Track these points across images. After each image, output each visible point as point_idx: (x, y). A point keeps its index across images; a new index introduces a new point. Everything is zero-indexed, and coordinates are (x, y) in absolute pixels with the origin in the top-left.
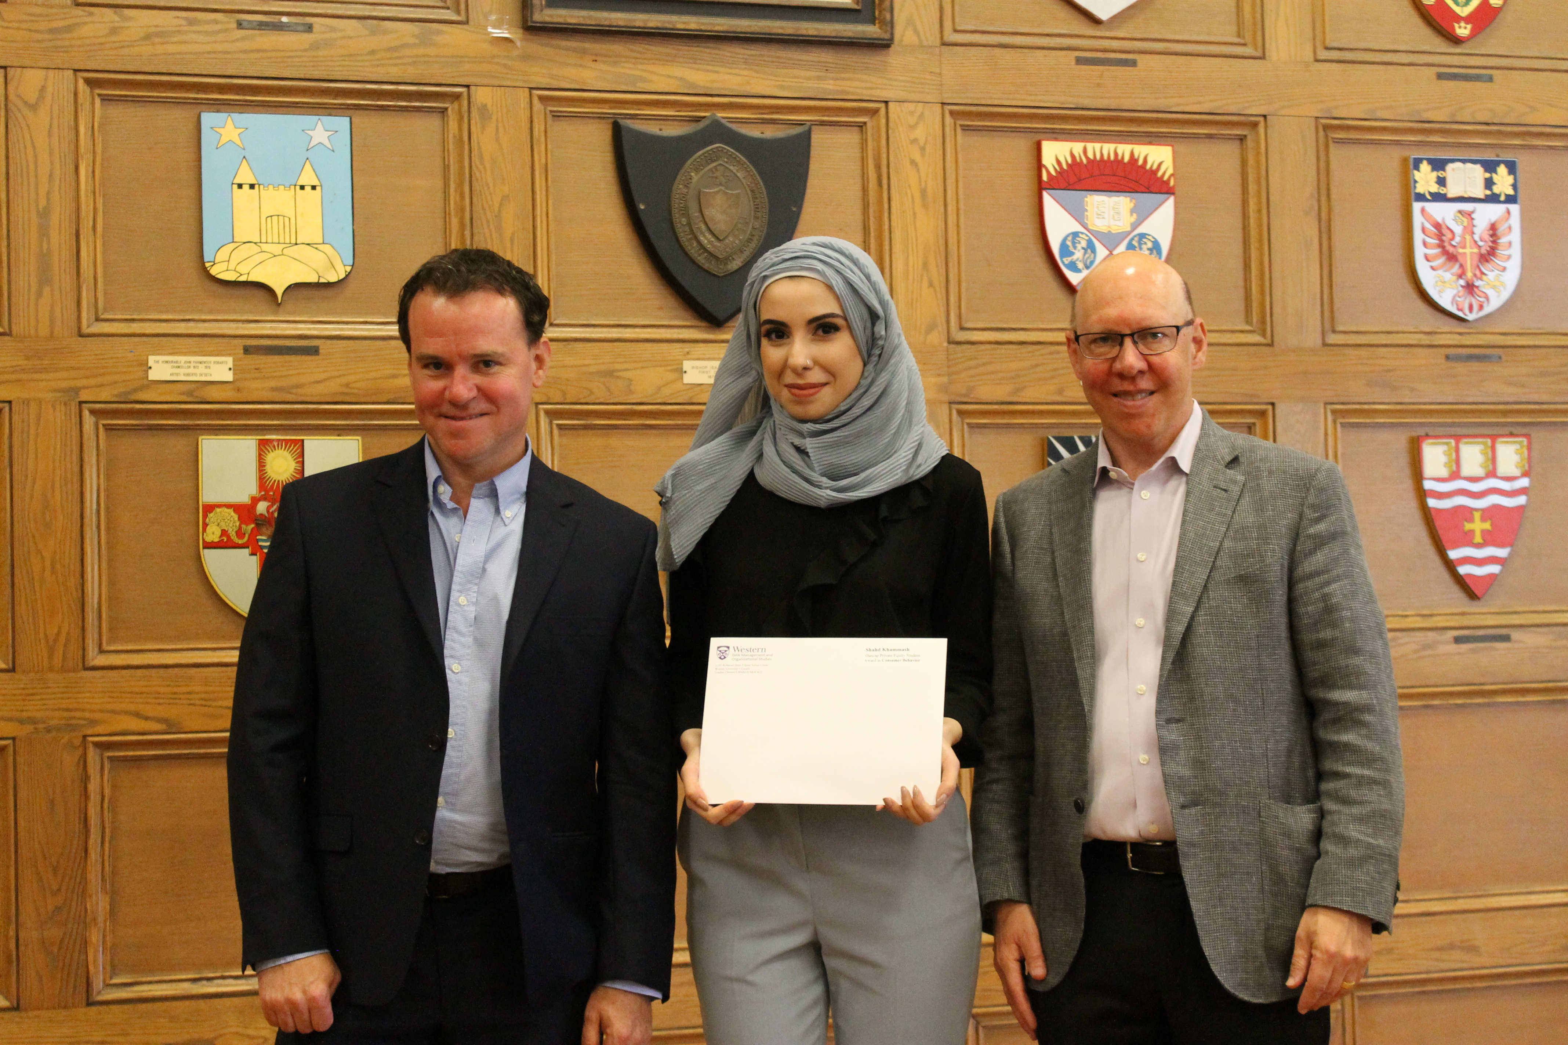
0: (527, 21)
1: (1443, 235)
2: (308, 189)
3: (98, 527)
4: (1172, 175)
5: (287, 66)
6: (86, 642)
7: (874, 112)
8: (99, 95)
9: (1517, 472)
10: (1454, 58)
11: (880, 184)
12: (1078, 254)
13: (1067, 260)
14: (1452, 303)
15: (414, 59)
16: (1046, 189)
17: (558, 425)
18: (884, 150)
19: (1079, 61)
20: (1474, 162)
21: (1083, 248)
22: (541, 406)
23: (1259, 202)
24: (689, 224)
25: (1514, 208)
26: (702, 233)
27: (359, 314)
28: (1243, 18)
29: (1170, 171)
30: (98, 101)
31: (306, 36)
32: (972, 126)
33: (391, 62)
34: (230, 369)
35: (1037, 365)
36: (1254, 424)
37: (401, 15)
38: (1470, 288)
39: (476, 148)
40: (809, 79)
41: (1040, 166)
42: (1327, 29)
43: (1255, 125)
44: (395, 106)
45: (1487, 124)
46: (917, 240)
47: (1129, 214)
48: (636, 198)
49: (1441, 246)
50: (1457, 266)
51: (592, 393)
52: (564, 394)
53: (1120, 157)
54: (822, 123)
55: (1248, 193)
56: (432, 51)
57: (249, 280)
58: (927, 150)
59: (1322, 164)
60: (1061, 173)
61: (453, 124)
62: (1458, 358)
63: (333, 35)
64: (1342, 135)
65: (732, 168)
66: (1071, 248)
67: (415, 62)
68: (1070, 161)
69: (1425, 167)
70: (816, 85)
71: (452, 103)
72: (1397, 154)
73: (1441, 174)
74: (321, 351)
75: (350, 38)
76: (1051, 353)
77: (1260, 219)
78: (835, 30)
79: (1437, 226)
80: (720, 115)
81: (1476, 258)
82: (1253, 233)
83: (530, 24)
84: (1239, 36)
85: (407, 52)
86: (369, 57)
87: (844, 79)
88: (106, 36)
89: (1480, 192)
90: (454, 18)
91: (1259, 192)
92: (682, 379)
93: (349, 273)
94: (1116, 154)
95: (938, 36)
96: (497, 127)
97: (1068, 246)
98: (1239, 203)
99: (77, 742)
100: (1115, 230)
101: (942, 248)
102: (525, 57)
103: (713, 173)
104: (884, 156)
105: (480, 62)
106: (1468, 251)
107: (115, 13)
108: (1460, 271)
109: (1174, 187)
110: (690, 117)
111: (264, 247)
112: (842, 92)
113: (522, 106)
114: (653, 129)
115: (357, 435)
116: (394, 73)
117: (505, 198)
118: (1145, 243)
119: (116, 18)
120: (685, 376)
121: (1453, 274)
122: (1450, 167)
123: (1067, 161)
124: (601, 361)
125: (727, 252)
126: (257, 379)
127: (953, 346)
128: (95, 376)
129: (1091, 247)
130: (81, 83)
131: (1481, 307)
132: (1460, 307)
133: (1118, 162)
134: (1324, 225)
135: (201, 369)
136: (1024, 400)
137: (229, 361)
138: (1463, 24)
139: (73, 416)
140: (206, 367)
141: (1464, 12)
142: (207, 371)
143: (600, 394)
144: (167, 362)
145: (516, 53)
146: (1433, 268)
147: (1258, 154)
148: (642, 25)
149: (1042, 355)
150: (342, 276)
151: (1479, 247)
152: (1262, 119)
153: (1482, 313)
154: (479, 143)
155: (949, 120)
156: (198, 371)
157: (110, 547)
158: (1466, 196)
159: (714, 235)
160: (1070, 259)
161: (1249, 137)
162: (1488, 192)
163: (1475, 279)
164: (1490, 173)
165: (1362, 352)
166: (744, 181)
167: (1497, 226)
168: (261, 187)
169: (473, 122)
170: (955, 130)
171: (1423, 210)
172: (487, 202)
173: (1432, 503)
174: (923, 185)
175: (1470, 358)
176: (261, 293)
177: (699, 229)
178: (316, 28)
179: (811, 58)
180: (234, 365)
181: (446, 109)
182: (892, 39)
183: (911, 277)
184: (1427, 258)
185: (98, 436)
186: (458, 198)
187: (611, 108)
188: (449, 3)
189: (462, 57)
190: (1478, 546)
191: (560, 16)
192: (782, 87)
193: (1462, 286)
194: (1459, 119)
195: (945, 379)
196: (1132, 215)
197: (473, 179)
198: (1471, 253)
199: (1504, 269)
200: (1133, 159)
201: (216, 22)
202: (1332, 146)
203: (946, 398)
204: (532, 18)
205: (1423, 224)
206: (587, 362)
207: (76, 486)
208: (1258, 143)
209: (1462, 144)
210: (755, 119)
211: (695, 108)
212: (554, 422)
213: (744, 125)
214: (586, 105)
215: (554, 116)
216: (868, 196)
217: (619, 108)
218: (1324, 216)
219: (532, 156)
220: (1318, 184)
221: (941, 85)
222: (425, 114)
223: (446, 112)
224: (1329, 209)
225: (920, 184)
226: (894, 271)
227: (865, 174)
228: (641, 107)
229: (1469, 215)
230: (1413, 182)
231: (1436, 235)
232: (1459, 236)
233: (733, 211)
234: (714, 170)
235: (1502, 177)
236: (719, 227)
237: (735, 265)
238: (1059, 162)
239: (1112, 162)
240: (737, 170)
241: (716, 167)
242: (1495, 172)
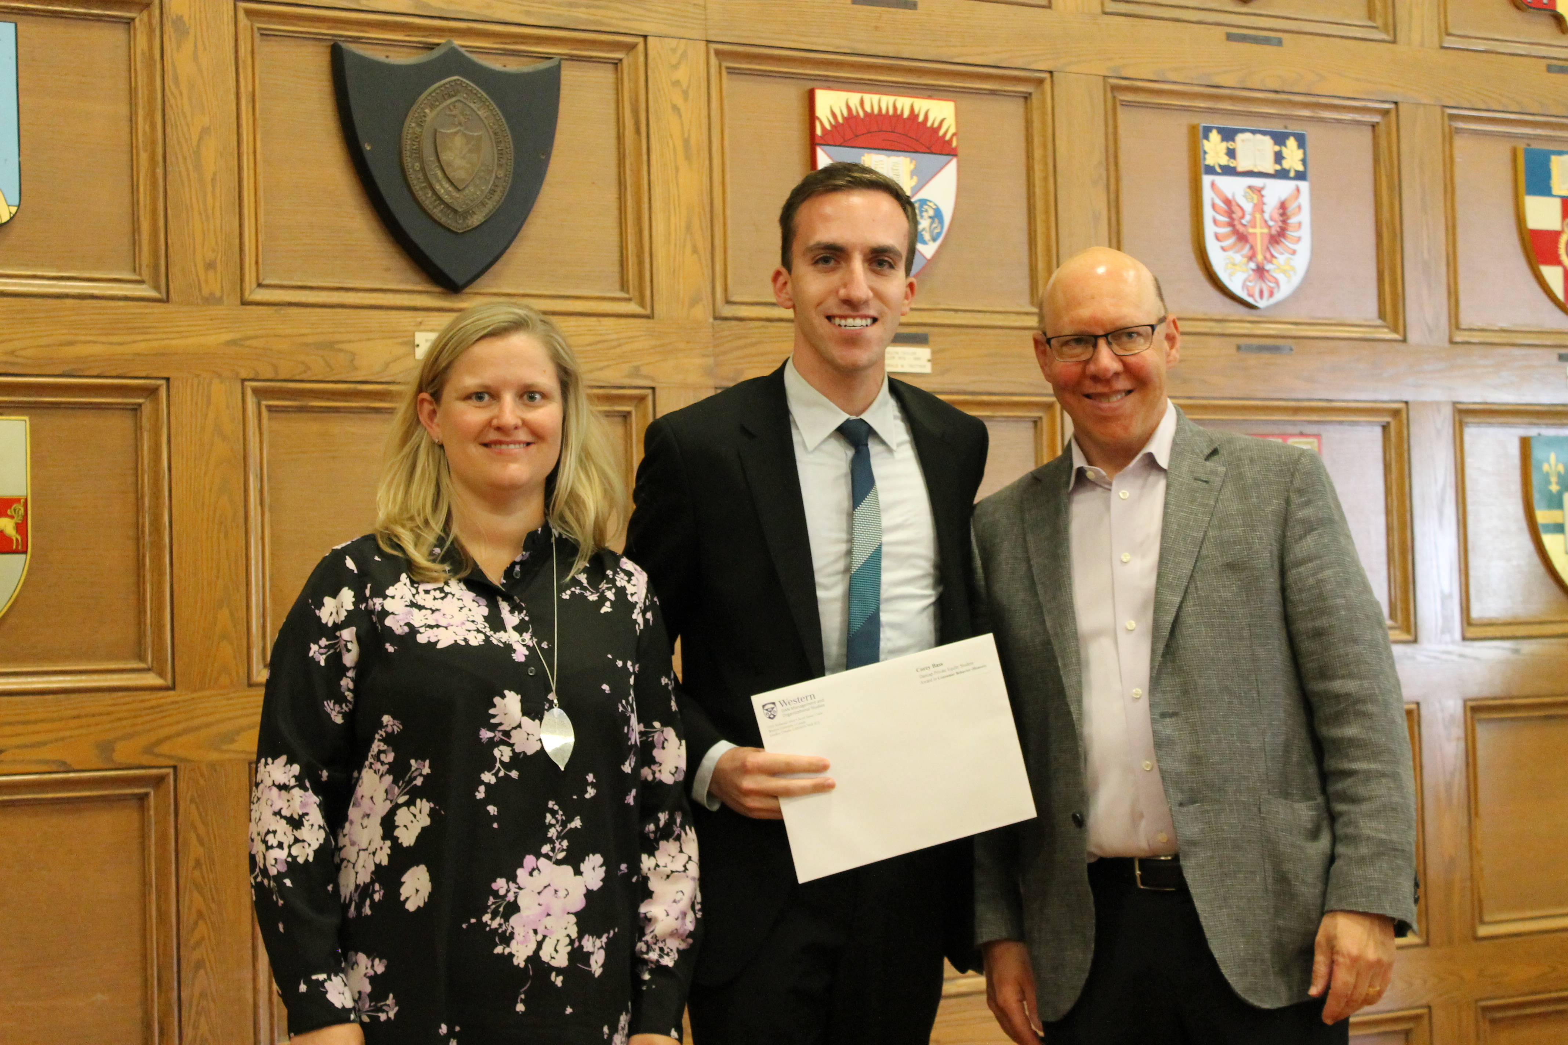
1: (1233, 212)
4: (954, 134)
7: (632, 47)
10: (1242, 17)
11: (638, 131)
14: (1243, 287)
16: (821, 145)
17: (269, 406)
18: (642, 92)
20: (1264, 133)
22: (247, 383)
24: (423, 169)
25: (1304, 185)
26: (439, 181)
27: (27, 266)
29: (952, 130)
32: (739, 69)
36: (1040, 418)
38: (1260, 271)
39: (170, 67)
40: (558, 4)
41: (812, 117)
43: (1041, 81)
44: (70, 13)
45: (1276, 92)
46: (679, 197)
47: (909, 176)
48: (360, 134)
49: (1231, 224)
50: (1247, 247)
51: (309, 368)
52: (275, 368)
53: (899, 112)
54: (573, 58)
55: (1033, 157)
58: (691, 93)
59: (1111, 130)
60: (836, 127)
61: (141, 40)
62: (1250, 349)
64: (1129, 97)
65: (472, 105)
68: (846, 114)
69: (1214, 136)
70: (567, 13)
71: (141, 12)
72: (1186, 120)
73: (1231, 145)
77: (1046, 187)
79: (1228, 202)
80: (457, 42)
81: (1266, 239)
82: (1039, 205)
87: (599, 7)
89: (1270, 166)
91: (1045, 156)
92: (414, 353)
93: (14, 215)
94: (895, 108)
96: (195, 43)
101: (707, 209)
103: (451, 110)
104: (642, 99)
106: (1258, 231)
108: (1250, 253)
109: (956, 148)
110: (422, 43)
112: (592, 22)
113: (226, 19)
114: (378, 55)
115: (23, 415)
117: (205, 131)
118: (926, 211)
120: (414, 349)
121: (1243, 256)
122: (1240, 137)
123: (842, 115)
124: (319, 330)
125: (467, 204)
127: (718, 322)
131: (1271, 294)
132: (1251, 293)
133: (897, 117)
134: (1112, 196)
143: (318, 369)
146: (1224, 249)
147: (1044, 113)
150: (6, 218)
151: (1269, 227)
152: (1047, 75)
153: (1273, 301)
154: (173, 63)
155: (713, 60)
158: (1256, 170)
159: (452, 184)
161: (1034, 96)
162: (1278, 167)
163: (1265, 262)
164: (1280, 145)
166: (486, 121)
167: (1287, 205)
169: (166, 37)
170: (720, 73)
171: (1213, 184)
172: (184, 134)
174: (686, 135)
175: (1261, 349)
177: (435, 175)
181: (133, 19)
184: (1218, 237)
186: (147, 129)
187: (329, 28)
192: (528, 13)
193: (1253, 270)
194: (1247, 85)
195: (710, 361)
196: (912, 178)
197: (167, 105)
198: (1262, 234)
199: (1294, 252)
200: (913, 116)
202: (1119, 108)
203: (712, 382)
205: (1213, 199)
206: (302, 331)
208: (1044, 102)
209: (1251, 112)
210: (497, 49)
211: (428, 33)
212: (264, 403)
213: (484, 56)
214: (301, 23)
215: (262, 35)
216: (624, 145)
217: (341, 29)
218: (1112, 188)
219: (237, 81)
220: (1107, 151)
221: (706, 19)
222: (108, 24)
223: (132, 24)
224: (1118, 180)
225: (683, 134)
226: (654, 233)
227: (621, 119)
228: (364, 28)
229: (1259, 191)
230: (1202, 153)
231: (1226, 212)
232: (1250, 214)
233: (474, 156)
234: (451, 107)
235: (1292, 151)
236: (458, 175)
237: (476, 220)
238: (834, 115)
239: (890, 117)
240: (479, 109)
241: (453, 103)
242: (1285, 145)
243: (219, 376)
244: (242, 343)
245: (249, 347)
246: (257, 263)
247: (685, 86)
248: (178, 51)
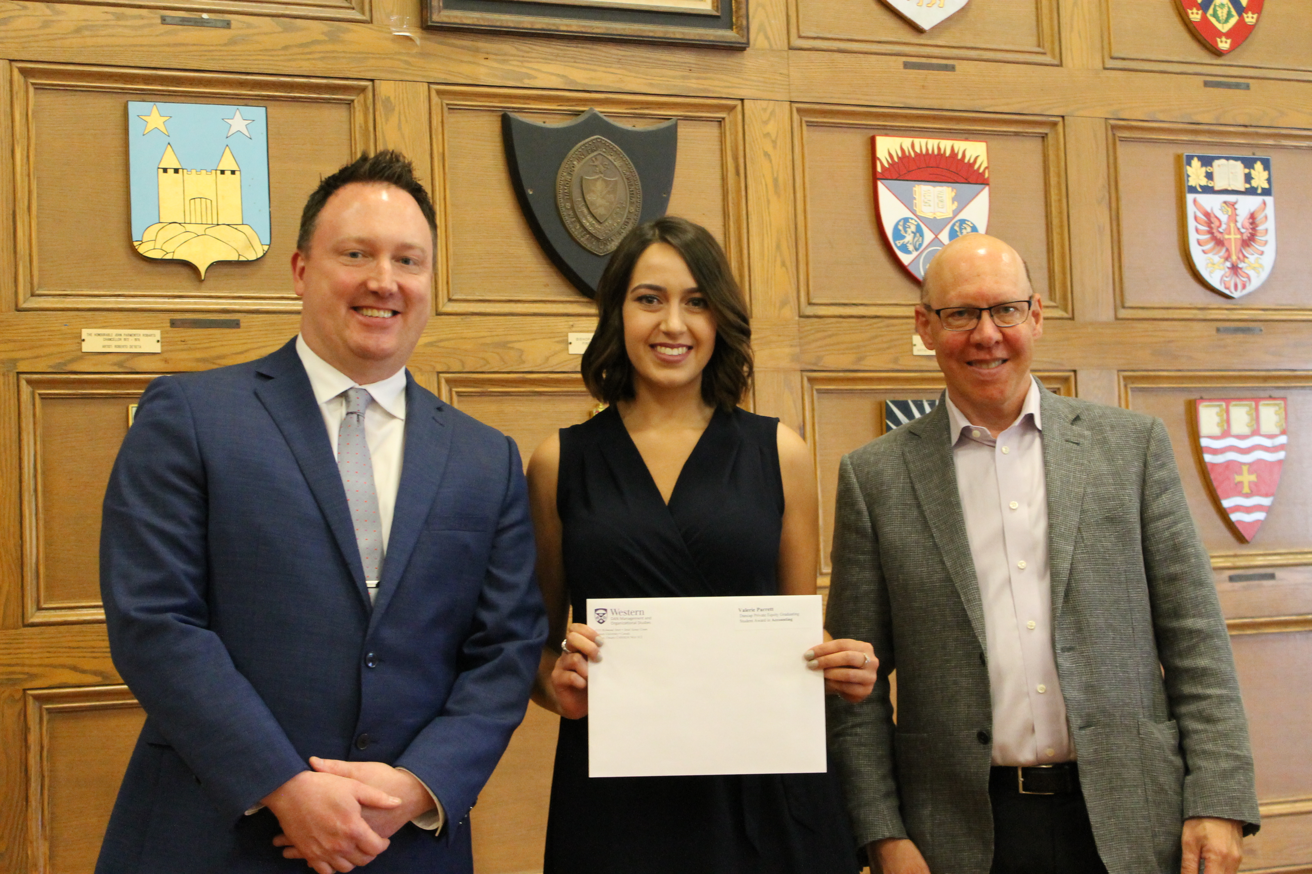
0: (427, 21)
1: (1211, 223)
2: (228, 173)
3: (36, 490)
4: (986, 168)
5: (208, 59)
6: (25, 600)
7: (732, 109)
8: (33, 84)
9: (1276, 431)
10: (1216, 68)
11: (738, 173)
12: (909, 238)
13: (899, 243)
14: (1221, 282)
15: (322, 55)
16: (880, 179)
17: (457, 392)
18: (741, 144)
19: (906, 65)
20: (1236, 159)
21: (913, 232)
22: (441, 375)
23: (1060, 193)
24: (573, 208)
25: (1269, 200)
26: (585, 216)
27: (276, 290)
28: (1042, 31)
29: (985, 165)
30: (31, 90)
31: (226, 32)
32: (817, 122)
33: (303, 57)
34: (158, 341)
35: (876, 337)
36: (1059, 389)
37: (311, 14)
38: (1235, 269)
39: (381, 138)
40: (674, 77)
41: (874, 158)
42: (1112, 40)
43: (1055, 124)
44: (306, 98)
45: (1246, 126)
46: (770, 224)
47: (951, 202)
48: (525, 183)
49: (1211, 232)
50: (1224, 250)
51: (488, 362)
52: (463, 363)
53: (942, 152)
54: (686, 118)
55: (1050, 184)
56: (339, 47)
57: (174, 258)
58: (779, 143)
59: (1111, 161)
60: (893, 165)
61: (359, 117)
62: (1227, 330)
63: (251, 31)
64: (1126, 134)
65: (610, 157)
66: (903, 232)
67: (324, 58)
68: (900, 155)
69: (1196, 163)
70: (681, 84)
71: (359, 94)
72: (1173, 150)
73: (1209, 169)
74: (242, 324)
75: (265, 34)
76: (888, 326)
77: (1060, 207)
78: (698, 34)
79: (1207, 214)
80: (598, 109)
81: (1239, 243)
82: (1055, 221)
83: (430, 24)
84: (1039, 46)
85: (319, 48)
86: (283, 52)
87: (705, 78)
88: (40, 28)
89: (1241, 185)
90: (359, 17)
91: (1059, 183)
92: (568, 349)
93: (267, 252)
94: (939, 149)
95: (786, 41)
96: (399, 117)
97: (900, 230)
98: (1041, 194)
99: (18, 696)
100: (939, 216)
101: (793, 232)
102: (424, 55)
103: (594, 162)
104: (741, 148)
105: (384, 58)
106: (1232, 237)
107: (48, 7)
108: (1226, 255)
109: (988, 178)
110: (570, 111)
111: (188, 227)
112: (702, 90)
113: (422, 99)
114: (538, 121)
116: (305, 67)
118: (965, 228)
119: (48, 12)
120: (570, 347)
121: (1220, 257)
122: (1216, 163)
123: (898, 155)
124: (494, 333)
125: (606, 234)
126: (182, 350)
127: (803, 319)
128: (31, 348)
129: (919, 231)
130: (16, 73)
131: (1244, 287)
132: (1227, 286)
133: (941, 155)
134: (1114, 213)
135: (131, 341)
136: (866, 368)
137: (157, 334)
138: (1224, 39)
139: (11, 385)
140: (136, 340)
141: (1224, 28)
142: (137, 343)
143: (494, 363)
144: (99, 335)
145: (415, 51)
146: (1204, 252)
147: (1058, 149)
148: (529, 26)
149: (879, 328)
150: (260, 254)
151: (1242, 234)
152: (1060, 119)
153: (1245, 292)
154: (383, 133)
155: (796, 116)
156: (128, 343)
157: (47, 509)
158: (1230, 189)
159: (595, 218)
160: (901, 242)
161: (1050, 136)
162: (1248, 186)
163: (1239, 262)
164: (1249, 168)
165: (1146, 325)
166: (620, 170)
167: (1256, 215)
168: (185, 171)
169: (377, 113)
170: (801, 126)
171: (1195, 201)
173: (1208, 458)
174: (775, 175)
175: (1237, 330)
176: (184, 271)
177: (582, 212)
178: (234, 24)
179: (677, 60)
180: (162, 338)
181: (353, 101)
182: (748, 43)
183: (766, 258)
184: (1199, 243)
185: (34, 405)
187: (500, 102)
188: (354, 4)
189: (366, 53)
190: (1247, 496)
191: (456, 17)
192: (651, 85)
193: (1229, 268)
194: (1222, 121)
195: (797, 350)
196: (953, 203)
198: (1235, 239)
199: (1262, 253)
200: (954, 154)
201: (142, 17)
202: (1118, 143)
203: (798, 367)
204: (431, 18)
205: (1195, 213)
206: (482, 334)
207: (15, 452)
208: (1057, 140)
209: (1225, 143)
210: (628, 113)
211: (574, 103)
212: (454, 390)
213: (618, 119)
214: (478, 99)
215: (449, 109)
216: (727, 184)
217: (508, 102)
218: (1114, 205)
219: (431, 145)
220: (1109, 177)
221: (789, 85)
222: (334, 105)
223: (352, 104)
224: (1118, 199)
225: (773, 174)
226: (751, 252)
227: (724, 164)
228: (528, 101)
229: (1233, 205)
230: (1186, 176)
231: (1206, 222)
232: (1225, 224)
233: (612, 196)
234: (594, 159)
235: (1259, 173)
236: (600, 211)
237: (613, 246)
238: (891, 156)
239: (936, 156)
240: (614, 159)
241: (595, 156)
242: (1253, 168)
243: (420, 370)
244: (437, 344)
245: (443, 347)
246: (448, 283)
247: (774, 137)
248: (386, 123)
